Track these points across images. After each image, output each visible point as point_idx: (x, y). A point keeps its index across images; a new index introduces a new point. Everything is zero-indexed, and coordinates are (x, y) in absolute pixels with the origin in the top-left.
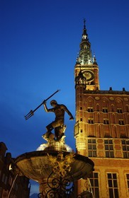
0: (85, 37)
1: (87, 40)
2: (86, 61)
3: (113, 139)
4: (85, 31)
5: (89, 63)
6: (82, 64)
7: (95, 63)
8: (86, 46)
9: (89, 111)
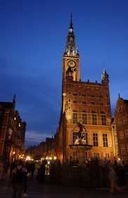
0: (71, 30)
1: (72, 33)
2: (71, 51)
3: (87, 113)
4: (71, 25)
5: (74, 54)
6: (68, 53)
7: (78, 54)
8: (71, 39)
9: (74, 94)
